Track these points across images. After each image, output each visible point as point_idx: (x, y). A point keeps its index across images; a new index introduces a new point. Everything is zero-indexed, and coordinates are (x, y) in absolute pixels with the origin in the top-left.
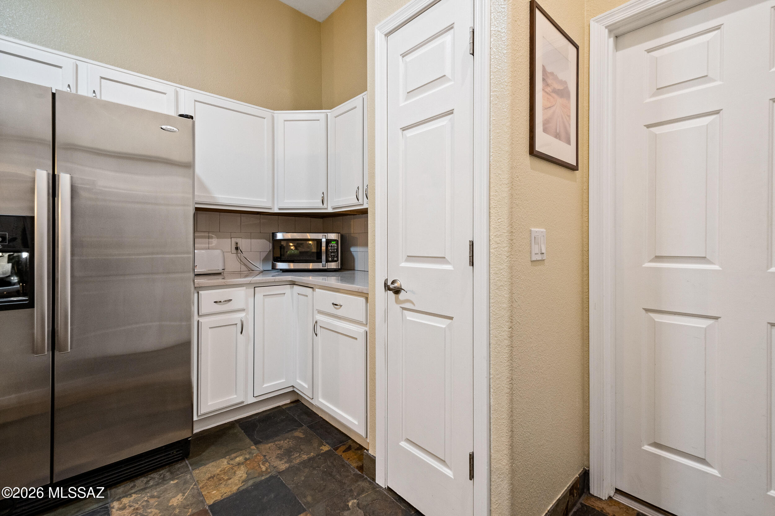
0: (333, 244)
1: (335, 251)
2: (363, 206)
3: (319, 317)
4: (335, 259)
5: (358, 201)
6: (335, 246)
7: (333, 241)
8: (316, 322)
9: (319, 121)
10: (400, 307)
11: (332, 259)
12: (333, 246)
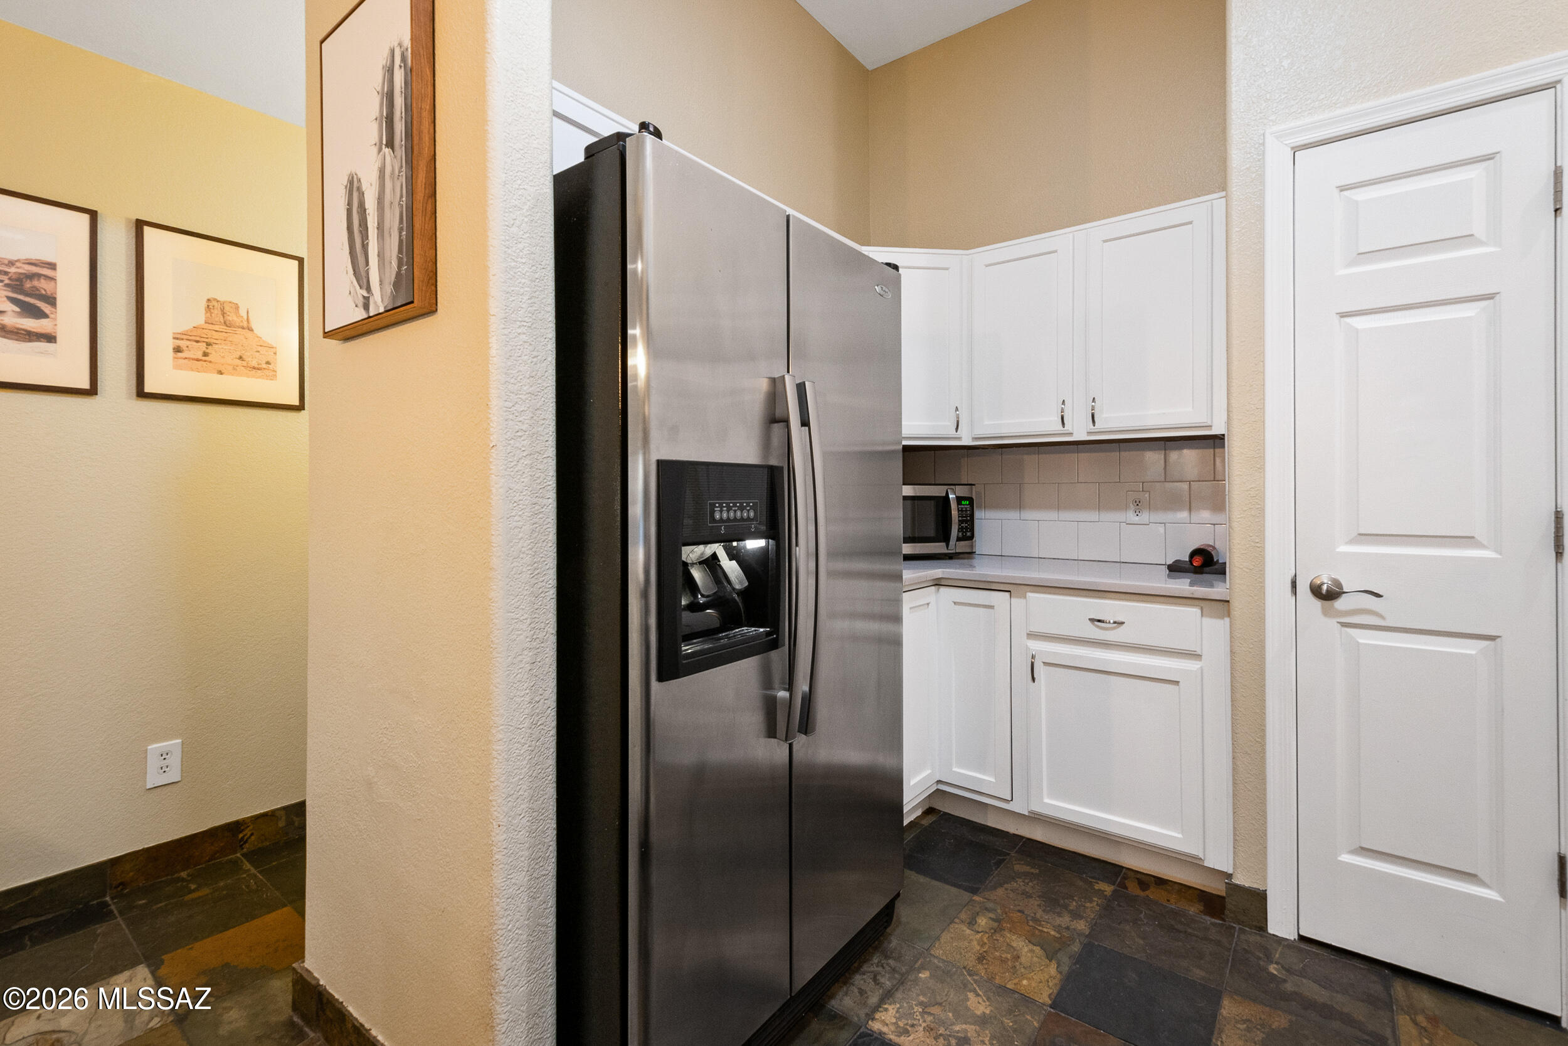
0: (964, 505)
1: (969, 518)
2: (1072, 436)
3: (1036, 646)
4: (969, 534)
5: (1064, 427)
6: (968, 509)
7: (964, 501)
8: (1033, 657)
9: (947, 271)
10: (1338, 622)
11: (962, 534)
12: (964, 509)
